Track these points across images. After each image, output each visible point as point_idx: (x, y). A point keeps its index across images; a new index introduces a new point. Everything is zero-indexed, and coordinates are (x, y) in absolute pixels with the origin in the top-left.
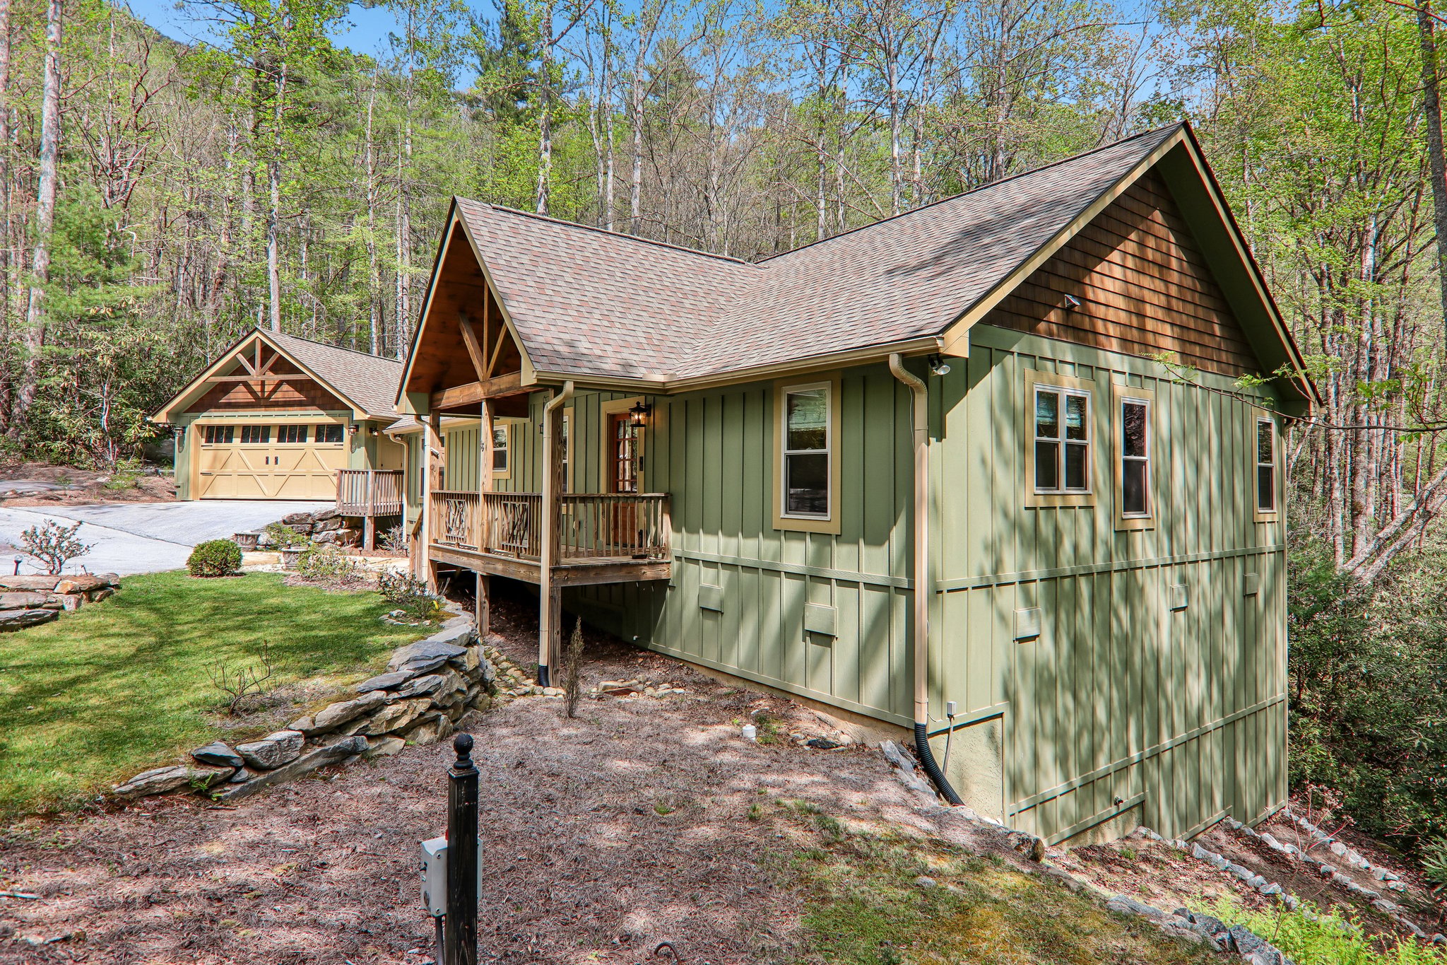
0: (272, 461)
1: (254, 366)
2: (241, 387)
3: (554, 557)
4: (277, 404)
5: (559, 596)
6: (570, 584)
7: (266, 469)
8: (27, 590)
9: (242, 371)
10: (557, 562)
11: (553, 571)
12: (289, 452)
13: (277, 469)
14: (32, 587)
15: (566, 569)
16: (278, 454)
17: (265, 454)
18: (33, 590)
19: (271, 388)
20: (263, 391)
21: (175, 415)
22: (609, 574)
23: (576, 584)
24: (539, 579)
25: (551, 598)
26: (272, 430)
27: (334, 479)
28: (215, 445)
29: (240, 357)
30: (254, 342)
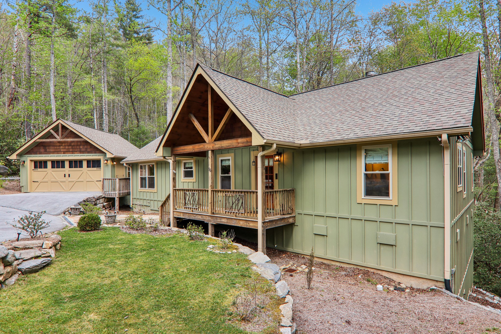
0: (67, 176)
1: (58, 135)
3: (263, 218)
5: (265, 233)
6: (268, 228)
7: (64, 179)
8: (28, 248)
9: (52, 136)
10: (264, 219)
11: (264, 223)
12: (75, 172)
13: (70, 179)
14: (31, 246)
15: (267, 222)
16: (70, 173)
17: (64, 173)
18: (32, 248)
21: (20, 155)
22: (279, 222)
23: (270, 228)
24: (257, 227)
25: (263, 234)
26: (66, 162)
27: (97, 183)
28: (39, 170)
29: (52, 131)
30: (58, 124)
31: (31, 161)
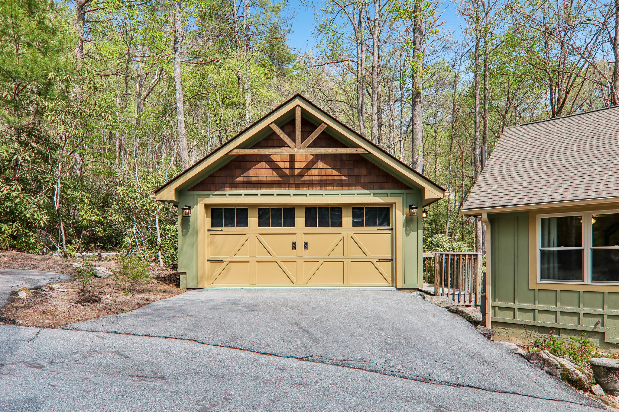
0: (300, 246)
1: (294, 140)
2: (263, 164)
4: (310, 184)
7: (292, 255)
12: (321, 237)
13: (307, 255)
16: (307, 238)
17: (293, 238)
19: (303, 165)
20: (292, 168)
26: (297, 213)
27: (378, 265)
28: (225, 230)
29: (275, 127)
30: (294, 109)
31: (207, 206)
